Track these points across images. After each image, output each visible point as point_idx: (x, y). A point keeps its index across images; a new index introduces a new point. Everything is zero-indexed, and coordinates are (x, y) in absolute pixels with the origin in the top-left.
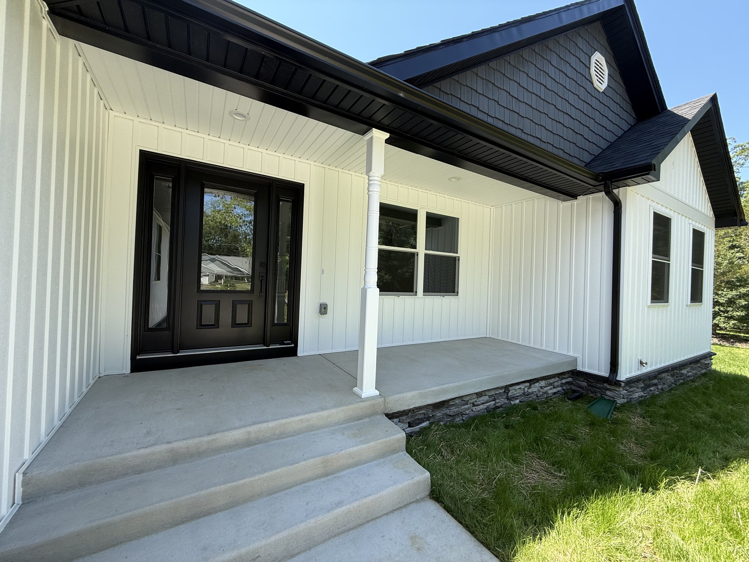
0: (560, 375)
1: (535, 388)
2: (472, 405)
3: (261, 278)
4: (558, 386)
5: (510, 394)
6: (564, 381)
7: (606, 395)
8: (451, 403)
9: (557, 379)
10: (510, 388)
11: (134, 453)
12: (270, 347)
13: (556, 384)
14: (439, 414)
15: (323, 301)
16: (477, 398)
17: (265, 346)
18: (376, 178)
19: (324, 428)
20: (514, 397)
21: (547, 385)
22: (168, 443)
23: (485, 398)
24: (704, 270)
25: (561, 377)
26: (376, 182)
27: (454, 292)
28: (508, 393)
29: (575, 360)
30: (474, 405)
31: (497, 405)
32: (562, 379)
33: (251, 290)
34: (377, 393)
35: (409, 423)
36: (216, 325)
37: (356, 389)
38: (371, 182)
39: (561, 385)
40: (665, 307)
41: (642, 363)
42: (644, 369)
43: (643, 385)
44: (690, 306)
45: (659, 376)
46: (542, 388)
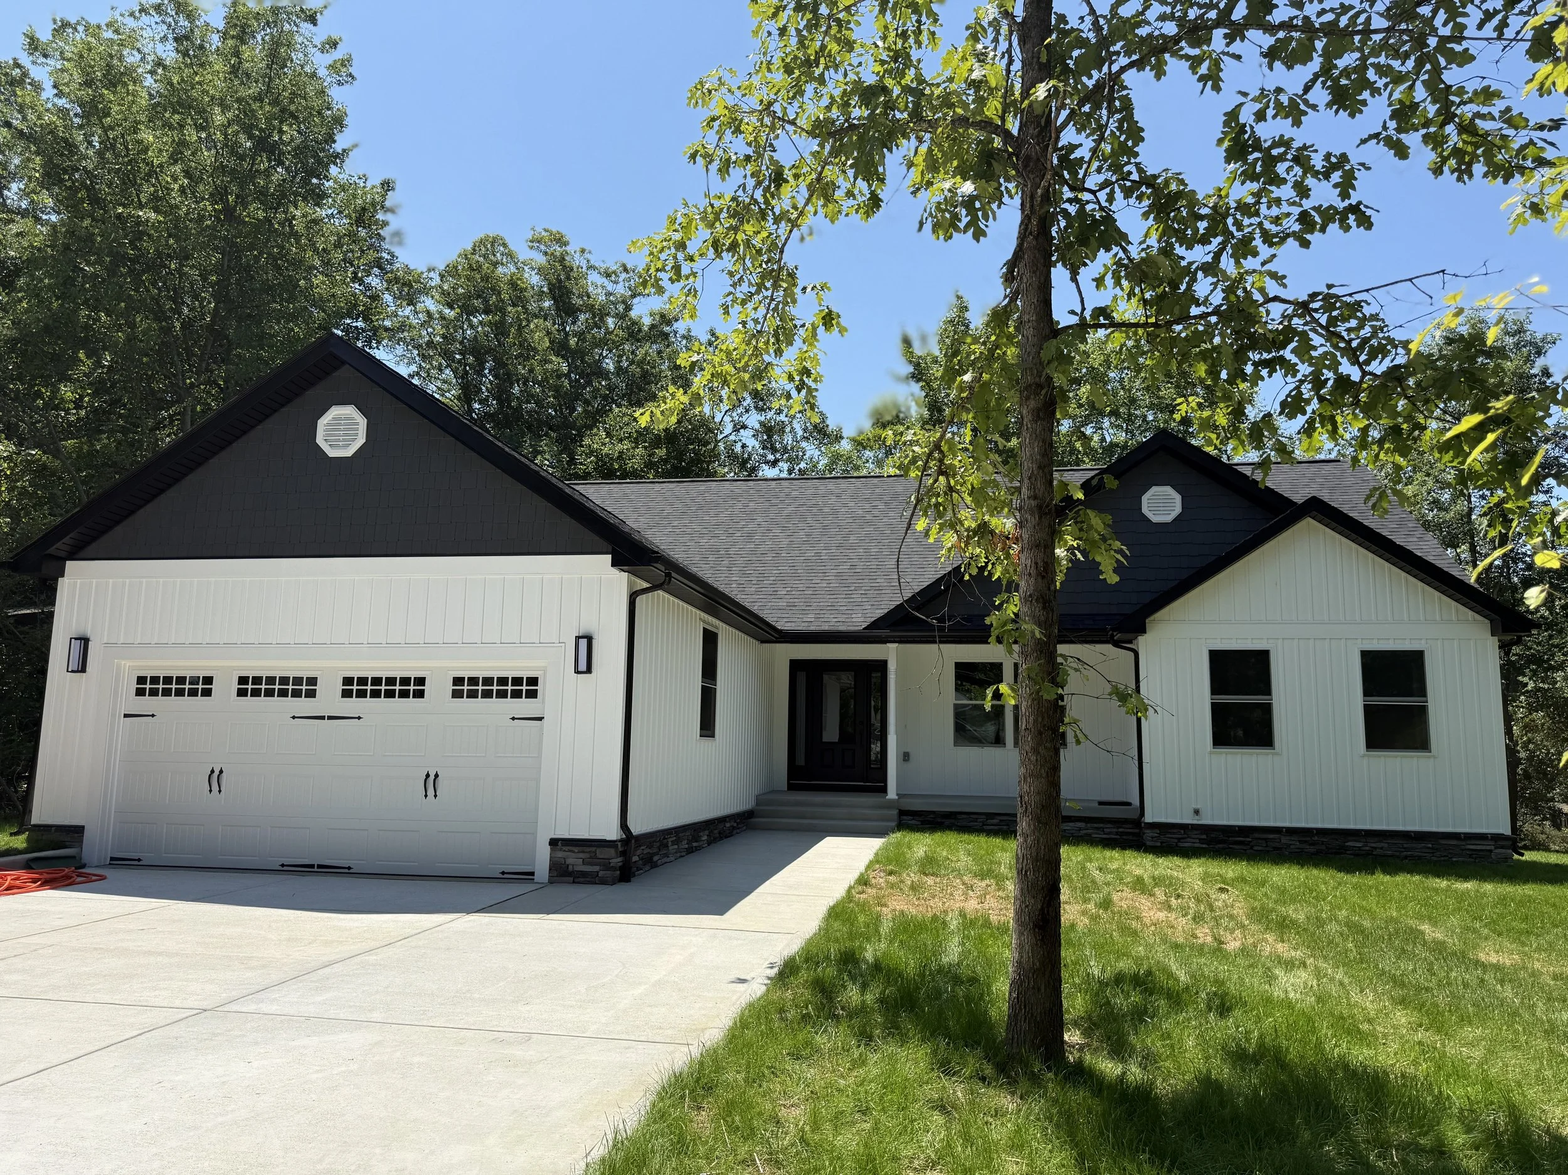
3: (860, 733)
15: (905, 751)
17: (864, 782)
24: (1431, 704)
36: (832, 766)
39: (1117, 833)
40: (1267, 754)
41: (1197, 812)
42: (1206, 820)
43: (1204, 837)
44: (1369, 756)
45: (1256, 835)
46: (1080, 829)
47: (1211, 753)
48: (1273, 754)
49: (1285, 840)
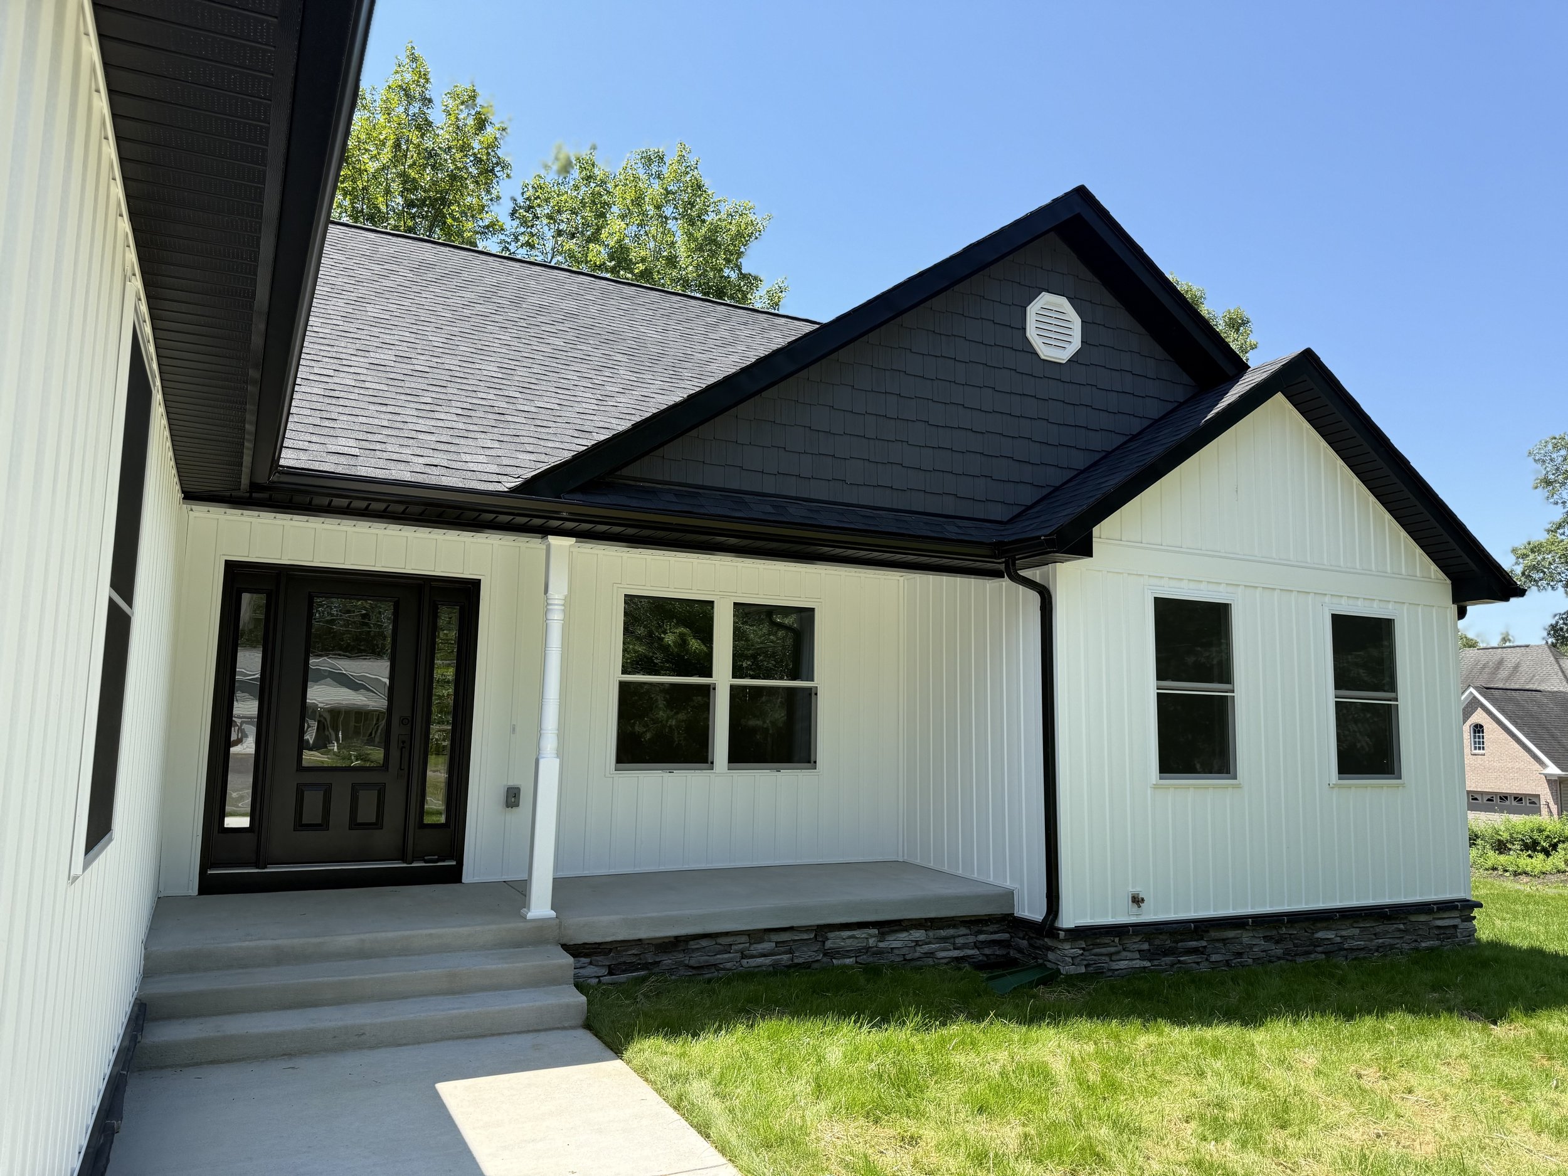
0: (974, 923)
1: (898, 941)
2: (739, 955)
3: (401, 745)
4: (964, 946)
5: (828, 944)
6: (982, 937)
7: (1049, 961)
8: (693, 945)
9: (963, 930)
10: (831, 935)
11: (239, 944)
12: (413, 865)
13: (960, 941)
14: (667, 960)
15: (511, 783)
16: (751, 944)
17: (404, 861)
18: (556, 602)
19: (463, 951)
20: (838, 953)
21: (933, 941)
22: (273, 939)
23: (767, 946)
24: (1400, 703)
25: (975, 928)
26: (556, 607)
27: (809, 762)
28: (824, 942)
29: (1009, 895)
30: (743, 957)
31: (796, 961)
32: (981, 932)
33: (383, 766)
34: (553, 914)
35: (609, 966)
36: (323, 825)
37: (524, 911)
38: (549, 607)
39: (977, 945)
40: (1226, 787)
41: (1137, 900)
42: (1150, 914)
43: (1146, 946)
44: (1340, 787)
45: (1214, 934)
46: (917, 943)
47: (1156, 787)
48: (1234, 787)
49: (1246, 937)
